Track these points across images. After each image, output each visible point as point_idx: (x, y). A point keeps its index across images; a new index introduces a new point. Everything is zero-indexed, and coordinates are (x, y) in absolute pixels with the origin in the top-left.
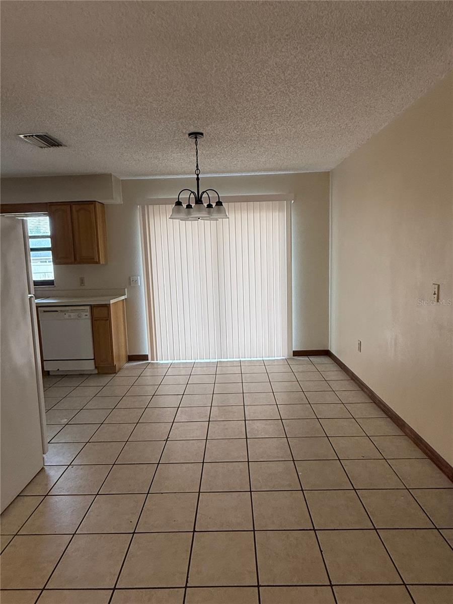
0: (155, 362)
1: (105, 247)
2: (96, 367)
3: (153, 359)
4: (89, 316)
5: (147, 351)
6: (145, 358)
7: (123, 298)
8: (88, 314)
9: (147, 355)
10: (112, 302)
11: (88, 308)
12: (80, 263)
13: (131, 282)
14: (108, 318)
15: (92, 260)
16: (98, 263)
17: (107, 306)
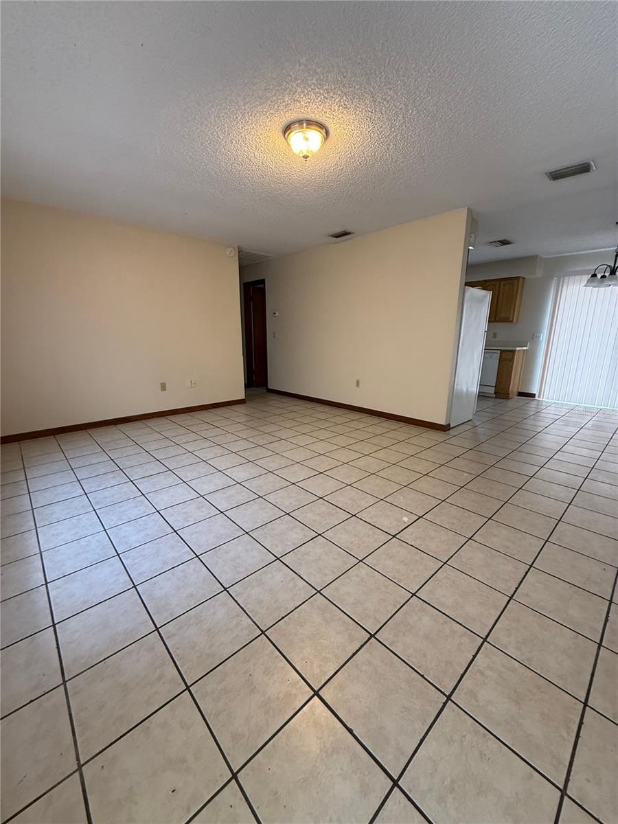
0: (541, 399)
1: (519, 311)
2: (495, 393)
3: (539, 397)
4: (498, 358)
5: (535, 391)
6: (533, 396)
7: (525, 348)
8: (498, 356)
9: (535, 394)
10: (518, 349)
11: (499, 352)
12: (498, 321)
13: (534, 337)
14: (512, 360)
15: (508, 320)
16: (512, 321)
17: (513, 352)
